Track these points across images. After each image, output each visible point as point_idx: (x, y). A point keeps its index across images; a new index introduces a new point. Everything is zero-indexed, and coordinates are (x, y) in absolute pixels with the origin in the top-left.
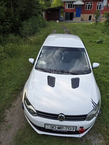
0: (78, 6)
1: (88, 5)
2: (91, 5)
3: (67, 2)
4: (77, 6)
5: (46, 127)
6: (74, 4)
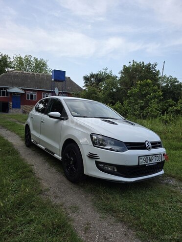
0: (15, 94)
1: (30, 94)
2: (35, 95)
5: (140, 160)
6: (8, 91)
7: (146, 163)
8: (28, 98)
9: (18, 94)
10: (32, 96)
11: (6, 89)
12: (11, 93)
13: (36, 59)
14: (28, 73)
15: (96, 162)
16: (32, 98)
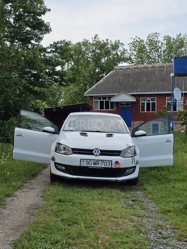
0: (124, 105)
1: (146, 102)
2: (153, 104)
3: (96, 97)
4: (121, 105)
5: (82, 162)
6: (113, 100)
7: (89, 165)
8: (143, 110)
9: (128, 103)
10: (148, 104)
11: (110, 97)
12: (117, 103)
13: (168, 39)
14: (144, 68)
15: (55, 162)
16: (148, 109)
